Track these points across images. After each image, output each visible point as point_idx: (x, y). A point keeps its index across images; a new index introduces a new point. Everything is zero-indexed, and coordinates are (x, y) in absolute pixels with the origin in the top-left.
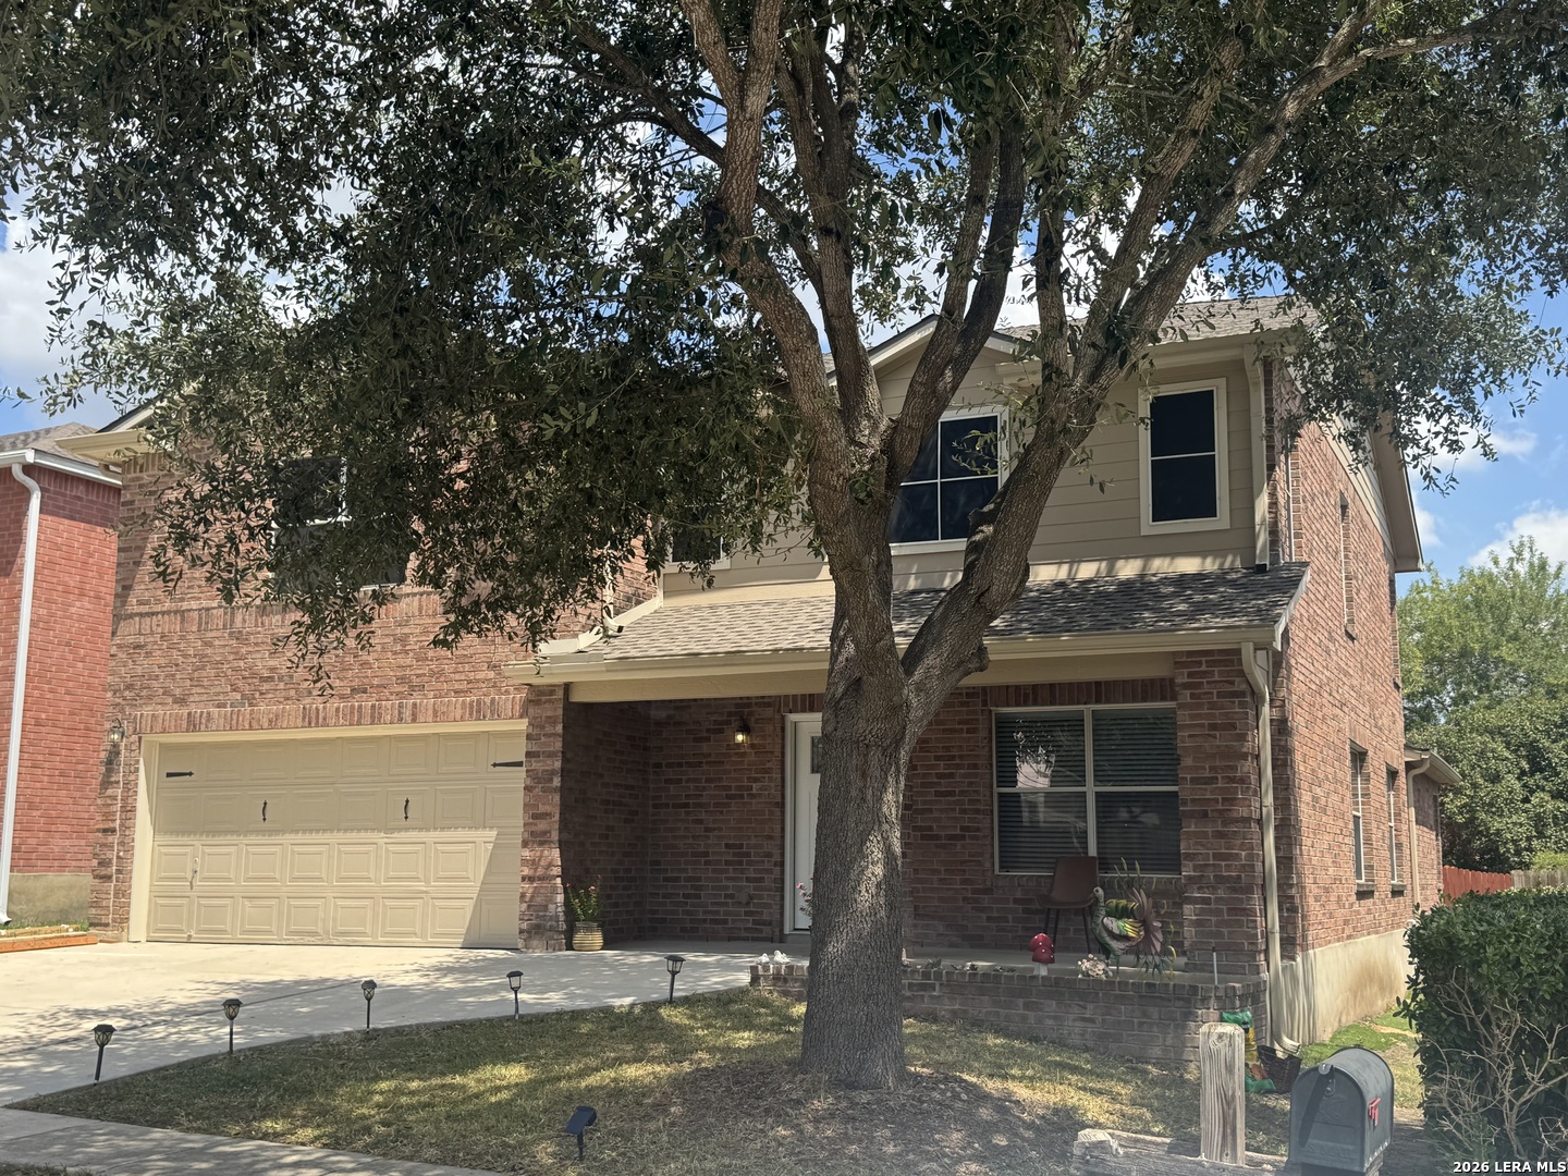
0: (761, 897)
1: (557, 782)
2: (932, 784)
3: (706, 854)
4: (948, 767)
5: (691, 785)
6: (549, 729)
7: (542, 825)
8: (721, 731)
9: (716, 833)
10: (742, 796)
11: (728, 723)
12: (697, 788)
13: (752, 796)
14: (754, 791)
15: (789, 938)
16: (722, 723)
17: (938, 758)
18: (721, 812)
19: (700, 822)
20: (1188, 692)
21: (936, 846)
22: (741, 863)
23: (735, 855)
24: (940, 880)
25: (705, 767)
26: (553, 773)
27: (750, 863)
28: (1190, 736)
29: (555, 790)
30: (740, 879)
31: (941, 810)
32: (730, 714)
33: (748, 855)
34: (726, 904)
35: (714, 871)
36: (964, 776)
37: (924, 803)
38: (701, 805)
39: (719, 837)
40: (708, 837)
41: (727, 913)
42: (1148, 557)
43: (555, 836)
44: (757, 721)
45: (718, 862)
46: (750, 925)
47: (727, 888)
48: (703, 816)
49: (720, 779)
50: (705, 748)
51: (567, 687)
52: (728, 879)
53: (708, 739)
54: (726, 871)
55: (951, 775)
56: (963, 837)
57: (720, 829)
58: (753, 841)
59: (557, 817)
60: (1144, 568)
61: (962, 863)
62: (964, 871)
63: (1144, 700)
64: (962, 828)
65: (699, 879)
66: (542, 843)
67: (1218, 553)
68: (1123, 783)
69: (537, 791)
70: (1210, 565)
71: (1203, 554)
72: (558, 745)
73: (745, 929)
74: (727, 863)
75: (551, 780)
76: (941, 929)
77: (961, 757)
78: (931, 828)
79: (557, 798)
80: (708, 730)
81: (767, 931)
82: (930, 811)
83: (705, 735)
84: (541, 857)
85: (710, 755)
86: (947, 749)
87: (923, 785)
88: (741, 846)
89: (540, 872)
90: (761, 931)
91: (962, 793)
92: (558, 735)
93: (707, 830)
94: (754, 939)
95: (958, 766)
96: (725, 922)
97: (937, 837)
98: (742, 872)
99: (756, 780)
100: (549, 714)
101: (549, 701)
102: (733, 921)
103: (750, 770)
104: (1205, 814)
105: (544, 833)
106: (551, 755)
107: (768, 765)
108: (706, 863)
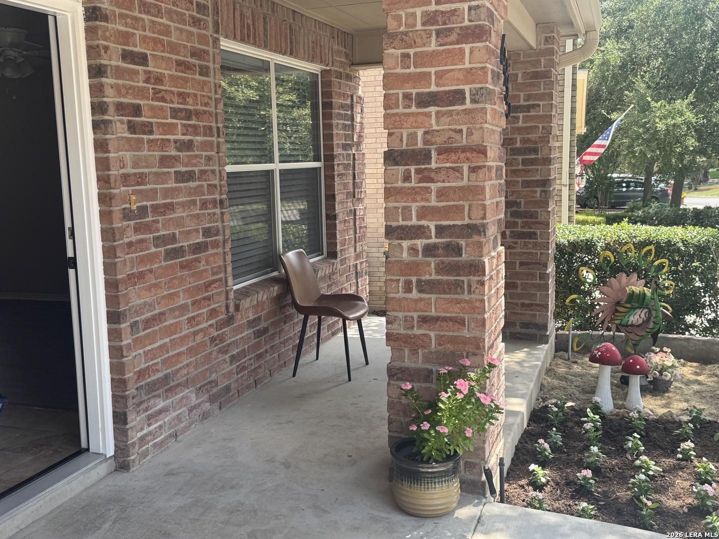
2: (171, 160)
4: (186, 129)
17: (174, 113)
21: (182, 267)
24: (189, 321)
31: (183, 205)
37: (164, 193)
55: (190, 145)
62: (209, 299)
64: (206, 233)
77: (197, 114)
78: (174, 238)
82: (172, 207)
87: (161, 161)
91: (201, 173)
97: (182, 251)
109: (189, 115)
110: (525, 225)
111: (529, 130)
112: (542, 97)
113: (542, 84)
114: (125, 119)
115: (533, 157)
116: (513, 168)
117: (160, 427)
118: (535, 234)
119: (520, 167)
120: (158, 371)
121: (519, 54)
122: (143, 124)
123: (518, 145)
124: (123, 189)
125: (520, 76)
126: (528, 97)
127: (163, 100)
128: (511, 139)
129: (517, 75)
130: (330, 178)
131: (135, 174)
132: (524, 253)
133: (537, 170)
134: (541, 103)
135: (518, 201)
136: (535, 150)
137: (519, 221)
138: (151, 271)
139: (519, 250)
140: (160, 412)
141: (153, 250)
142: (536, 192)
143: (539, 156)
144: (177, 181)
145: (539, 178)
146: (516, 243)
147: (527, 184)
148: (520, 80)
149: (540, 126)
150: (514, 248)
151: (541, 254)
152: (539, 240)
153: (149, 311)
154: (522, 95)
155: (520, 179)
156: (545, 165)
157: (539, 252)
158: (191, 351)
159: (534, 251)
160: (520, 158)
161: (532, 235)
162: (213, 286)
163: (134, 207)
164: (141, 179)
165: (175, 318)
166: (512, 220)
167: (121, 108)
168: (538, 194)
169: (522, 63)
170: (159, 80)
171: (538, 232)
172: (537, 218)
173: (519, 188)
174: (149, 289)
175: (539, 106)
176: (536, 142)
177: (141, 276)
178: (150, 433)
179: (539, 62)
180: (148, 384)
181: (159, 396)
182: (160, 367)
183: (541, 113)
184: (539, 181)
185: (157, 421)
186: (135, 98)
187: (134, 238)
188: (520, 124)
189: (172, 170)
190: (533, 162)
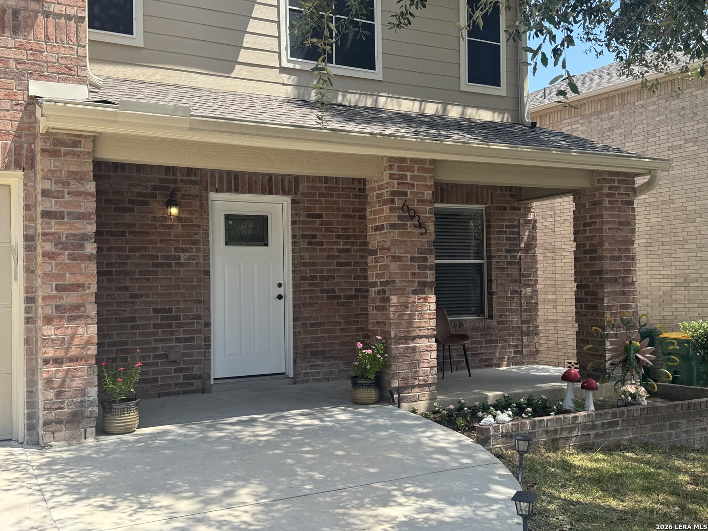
0: (191, 355)
1: (91, 248)
2: (334, 257)
3: (133, 319)
4: (346, 244)
5: (113, 253)
6: (75, 186)
7: (70, 298)
8: (145, 203)
9: (143, 299)
10: (169, 265)
11: (153, 196)
12: (120, 257)
13: (181, 265)
14: (182, 261)
15: (214, 388)
16: (145, 195)
17: (338, 237)
18: (148, 280)
19: (126, 288)
20: (607, 199)
21: (338, 304)
22: (170, 326)
23: (163, 319)
24: (341, 329)
25: (128, 237)
26: (84, 237)
27: (179, 325)
28: (610, 229)
29: (90, 258)
30: (171, 340)
31: (341, 277)
32: (155, 188)
33: (177, 318)
34: (156, 364)
35: (141, 334)
36: (358, 251)
37: (329, 271)
38: (126, 273)
39: (146, 303)
40: (134, 303)
41: (158, 372)
42: (465, 106)
43: (92, 310)
44: (183, 196)
45: (145, 326)
46: (181, 381)
47: (156, 349)
48: (128, 283)
49: (146, 249)
50: (128, 218)
51: (95, 139)
52: (156, 341)
53: (131, 210)
54: (156, 334)
55: (348, 250)
56: (357, 297)
57: (147, 295)
58: (182, 306)
59: (94, 289)
60: (463, 113)
61: (357, 316)
62: (358, 322)
63: (467, 203)
64: (357, 290)
65: (126, 343)
66: (71, 319)
67: (501, 111)
68: (454, 257)
69: (64, 258)
70: (497, 118)
71: (493, 109)
72: (90, 206)
73: (176, 385)
74: (156, 326)
75: (82, 246)
76: (342, 367)
77: (355, 237)
78: (334, 291)
79: (93, 267)
80: (131, 202)
81: (197, 384)
82: (333, 277)
83: (127, 205)
84: (72, 337)
85: (134, 225)
86: (345, 230)
87: (328, 257)
88: (171, 310)
89: (73, 352)
90: (192, 385)
91: (356, 263)
92: (90, 194)
93: (132, 296)
94: (184, 393)
95: (353, 244)
96: (155, 380)
97: (339, 297)
98: (172, 333)
99: (183, 250)
100: (73, 168)
101: (74, 154)
102: (163, 379)
103: (177, 241)
104: (616, 280)
105: (77, 307)
106: (80, 217)
107: (196, 237)
108: (132, 328)
109: (349, 237)
110: (592, 300)
111: (592, 238)
112: (597, 217)
113: (597, 208)
114: (307, 240)
115: (595, 255)
116: (585, 263)
117: (318, 372)
118: (597, 306)
119: (588, 262)
120: (318, 347)
121: (585, 191)
122: (318, 242)
123: (588, 248)
124: (302, 268)
125: (587, 204)
126: (591, 218)
127: (332, 231)
128: (584, 244)
129: (585, 203)
130: (489, 269)
131: (310, 262)
132: (592, 319)
133: (597, 264)
134: (597, 221)
135: (589, 284)
136: (595, 251)
137: (589, 297)
138: (317, 303)
139: (589, 317)
140: (318, 366)
141: (319, 294)
142: (596, 278)
143: (598, 255)
144: (337, 266)
145: (598, 269)
146: (587, 312)
147: (592, 273)
148: (587, 207)
149: (597, 235)
150: (587, 316)
151: (601, 320)
152: (599, 311)
153: (313, 320)
154: (588, 215)
155: (589, 270)
156: (600, 260)
157: (599, 319)
158: (341, 344)
159: (597, 318)
160: (588, 256)
161: (595, 307)
162: (360, 316)
163: (308, 276)
164: (314, 264)
165: (331, 326)
166: (586, 297)
167: (304, 236)
168: (598, 280)
169: (587, 196)
170: (329, 223)
171: (599, 305)
172: (597, 296)
173: (588, 276)
174: (315, 310)
175: (596, 222)
176: (596, 246)
177: (310, 304)
178: (311, 373)
179: (595, 195)
180: (311, 351)
181: (318, 358)
182: (320, 345)
183: (598, 227)
184: (597, 271)
185: (316, 369)
186: (313, 232)
187: (307, 288)
188: (588, 234)
189: (335, 261)
190: (594, 259)
